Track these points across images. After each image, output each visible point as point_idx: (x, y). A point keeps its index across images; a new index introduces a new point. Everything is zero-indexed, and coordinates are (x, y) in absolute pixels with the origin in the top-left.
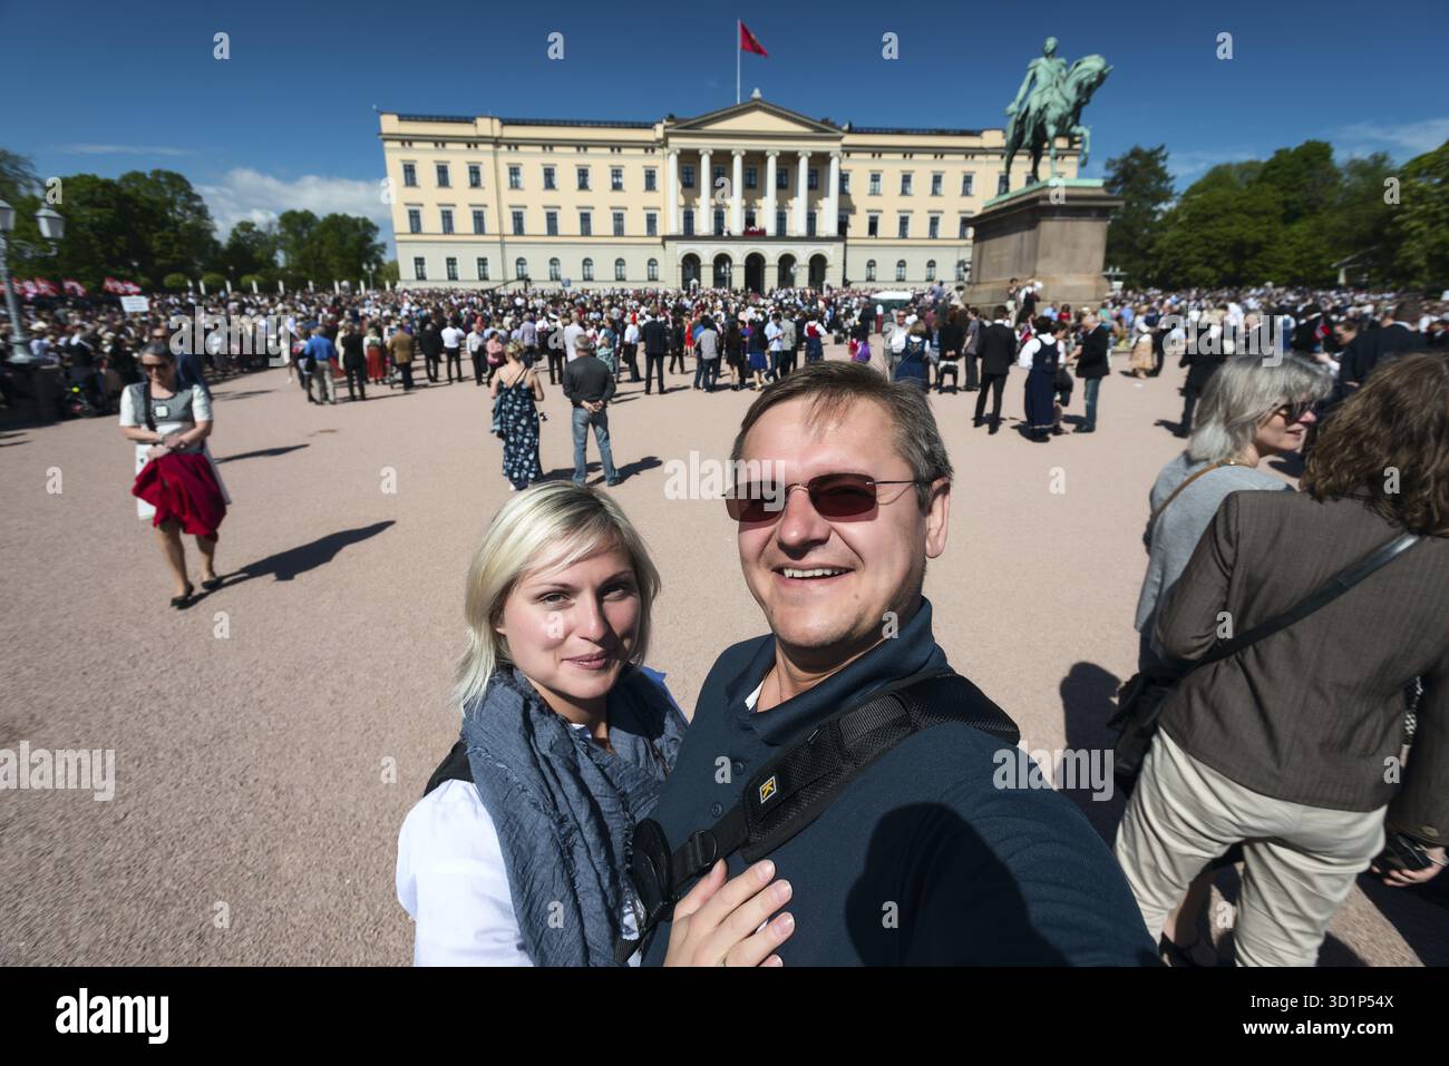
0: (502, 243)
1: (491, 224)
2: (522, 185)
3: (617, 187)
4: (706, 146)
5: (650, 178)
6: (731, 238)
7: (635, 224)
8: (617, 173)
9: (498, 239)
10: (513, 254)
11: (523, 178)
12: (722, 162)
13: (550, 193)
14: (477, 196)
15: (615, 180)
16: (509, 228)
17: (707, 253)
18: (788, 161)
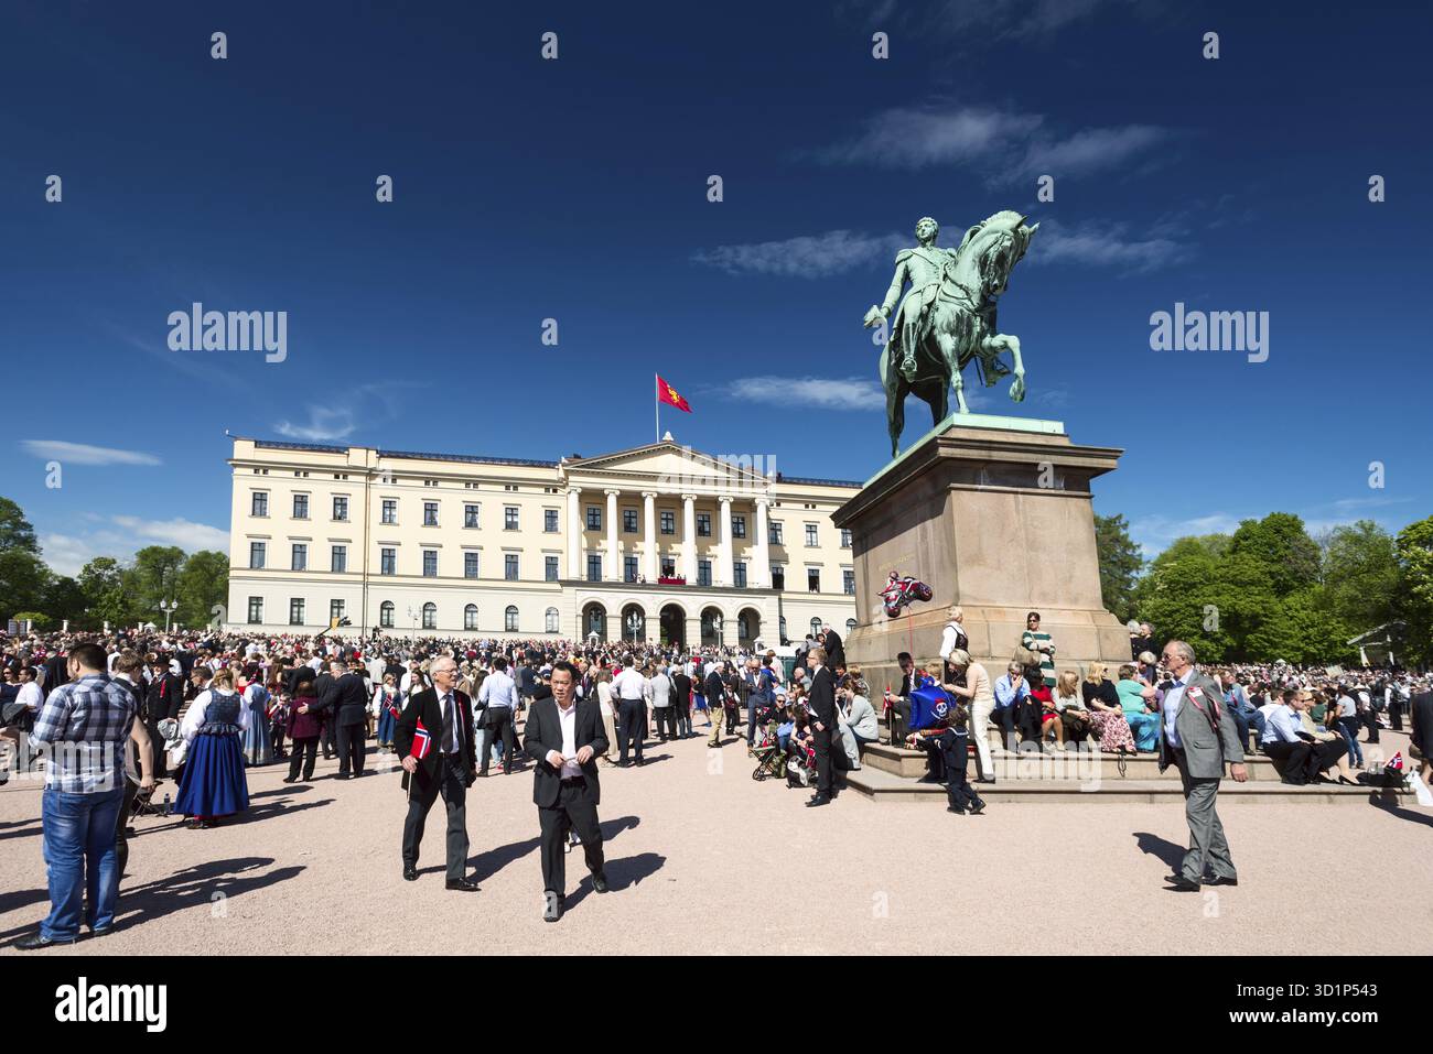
0: (366, 584)
1: (353, 561)
2: (396, 520)
3: (511, 526)
4: (612, 486)
5: (551, 517)
6: (645, 586)
7: (532, 567)
8: (511, 511)
9: (361, 578)
10: (377, 596)
11: (399, 513)
12: (631, 504)
13: (431, 530)
14: (340, 530)
15: (510, 519)
16: (375, 565)
17: (614, 602)
18: (707, 507)
